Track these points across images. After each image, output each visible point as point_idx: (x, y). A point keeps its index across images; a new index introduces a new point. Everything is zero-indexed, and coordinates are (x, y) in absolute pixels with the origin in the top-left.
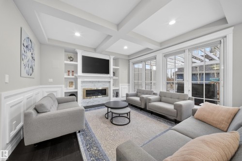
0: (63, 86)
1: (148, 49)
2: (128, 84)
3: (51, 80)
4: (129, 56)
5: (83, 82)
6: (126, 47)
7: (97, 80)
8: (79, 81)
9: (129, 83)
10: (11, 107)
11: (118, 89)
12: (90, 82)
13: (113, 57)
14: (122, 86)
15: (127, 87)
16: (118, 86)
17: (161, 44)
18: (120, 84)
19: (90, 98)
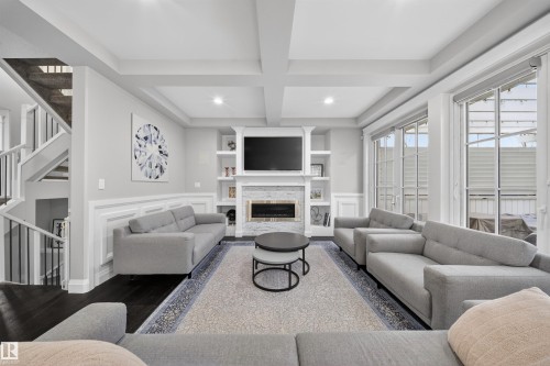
0: (215, 195)
1: (395, 91)
2: (357, 195)
3: (198, 185)
4: (356, 119)
5: (246, 188)
6: (329, 101)
7: (271, 185)
8: (239, 186)
9: (361, 190)
10: (109, 220)
11: (329, 207)
12: (260, 187)
13: (312, 128)
14: (342, 200)
15: (355, 201)
16: (327, 197)
17: (431, 62)
18: (333, 195)
19: (259, 222)
